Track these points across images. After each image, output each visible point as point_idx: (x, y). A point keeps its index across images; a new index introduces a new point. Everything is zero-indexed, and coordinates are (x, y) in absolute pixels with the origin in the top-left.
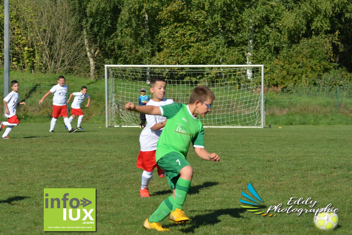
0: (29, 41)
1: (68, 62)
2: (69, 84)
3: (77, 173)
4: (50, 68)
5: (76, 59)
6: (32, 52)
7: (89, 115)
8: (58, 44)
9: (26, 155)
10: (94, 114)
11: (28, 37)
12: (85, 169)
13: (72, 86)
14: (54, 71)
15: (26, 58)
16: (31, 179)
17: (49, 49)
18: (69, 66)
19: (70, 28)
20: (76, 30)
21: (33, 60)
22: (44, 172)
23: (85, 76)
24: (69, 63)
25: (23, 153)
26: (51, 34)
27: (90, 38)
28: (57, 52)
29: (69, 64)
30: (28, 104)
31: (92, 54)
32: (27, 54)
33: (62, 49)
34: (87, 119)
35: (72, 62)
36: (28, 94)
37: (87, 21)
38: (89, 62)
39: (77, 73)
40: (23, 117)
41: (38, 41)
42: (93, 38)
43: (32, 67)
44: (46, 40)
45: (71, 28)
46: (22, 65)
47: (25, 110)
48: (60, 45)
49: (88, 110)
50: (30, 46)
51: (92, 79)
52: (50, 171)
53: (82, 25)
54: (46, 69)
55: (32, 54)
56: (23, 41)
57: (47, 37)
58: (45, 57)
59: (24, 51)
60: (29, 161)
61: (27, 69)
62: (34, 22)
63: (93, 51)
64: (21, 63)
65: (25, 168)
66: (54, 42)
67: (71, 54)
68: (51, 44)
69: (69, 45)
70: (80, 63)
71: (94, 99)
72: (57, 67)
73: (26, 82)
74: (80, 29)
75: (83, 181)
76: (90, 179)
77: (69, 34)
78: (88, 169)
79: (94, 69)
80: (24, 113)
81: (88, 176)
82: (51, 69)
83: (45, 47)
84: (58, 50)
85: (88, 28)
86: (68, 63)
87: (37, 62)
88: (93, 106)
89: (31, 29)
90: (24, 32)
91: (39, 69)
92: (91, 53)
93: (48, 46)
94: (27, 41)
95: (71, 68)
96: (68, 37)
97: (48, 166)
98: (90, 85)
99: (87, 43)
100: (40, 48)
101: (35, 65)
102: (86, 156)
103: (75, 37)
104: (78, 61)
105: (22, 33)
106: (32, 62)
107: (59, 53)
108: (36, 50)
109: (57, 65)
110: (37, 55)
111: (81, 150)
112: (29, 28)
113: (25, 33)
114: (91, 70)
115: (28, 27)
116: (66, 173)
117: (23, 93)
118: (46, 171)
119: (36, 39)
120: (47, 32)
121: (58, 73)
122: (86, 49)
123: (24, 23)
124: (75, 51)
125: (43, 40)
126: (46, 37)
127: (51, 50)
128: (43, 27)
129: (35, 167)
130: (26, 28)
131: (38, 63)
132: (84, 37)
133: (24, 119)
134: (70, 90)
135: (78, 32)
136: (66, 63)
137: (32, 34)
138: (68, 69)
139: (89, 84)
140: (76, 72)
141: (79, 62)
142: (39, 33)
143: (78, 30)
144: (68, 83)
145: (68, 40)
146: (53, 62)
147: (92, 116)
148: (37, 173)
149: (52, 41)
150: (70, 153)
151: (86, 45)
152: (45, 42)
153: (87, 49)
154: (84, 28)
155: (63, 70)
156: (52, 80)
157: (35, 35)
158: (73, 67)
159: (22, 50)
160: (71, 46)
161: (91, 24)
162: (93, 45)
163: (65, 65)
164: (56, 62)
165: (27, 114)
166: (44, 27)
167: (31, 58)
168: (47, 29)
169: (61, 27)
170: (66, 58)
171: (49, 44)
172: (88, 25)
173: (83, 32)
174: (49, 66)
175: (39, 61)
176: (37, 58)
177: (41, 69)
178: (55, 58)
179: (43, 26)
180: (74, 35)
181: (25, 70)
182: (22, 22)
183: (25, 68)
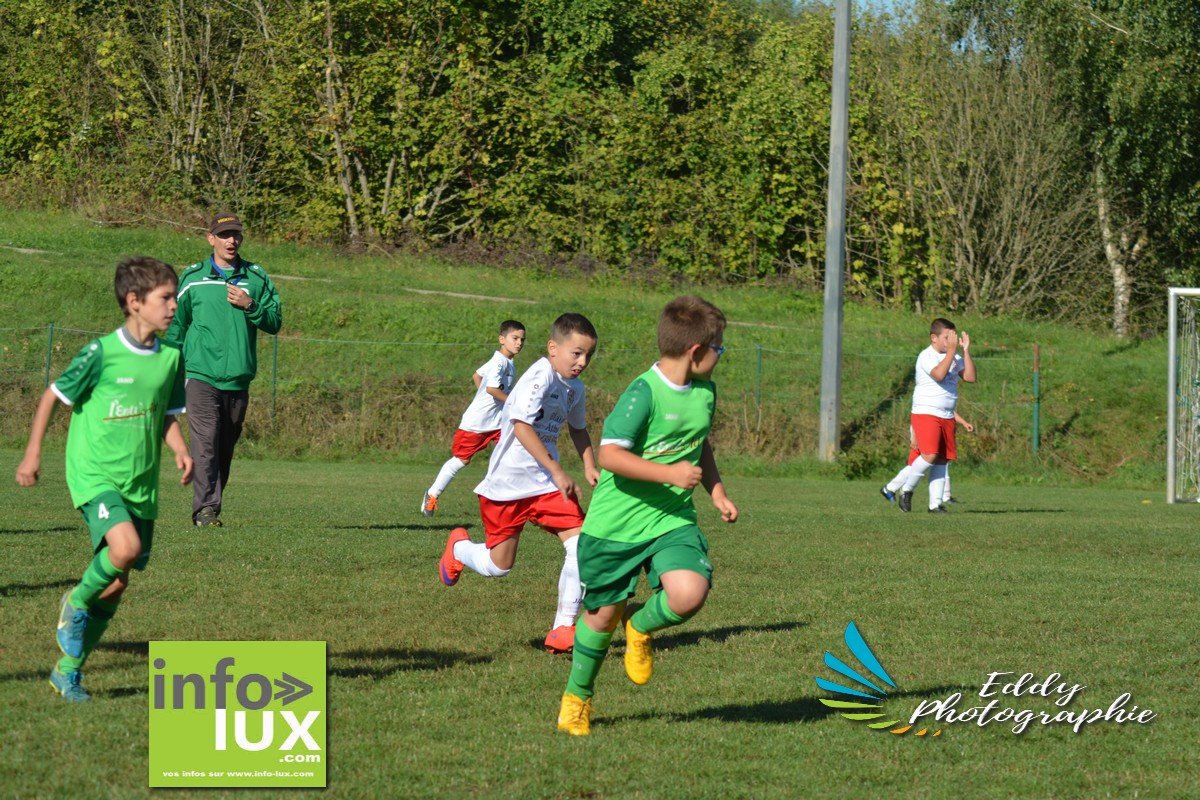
0: (908, 204)
1: (1040, 277)
2: (1042, 351)
3: (1082, 654)
4: (975, 297)
5: (1068, 268)
6: (918, 240)
7: (1108, 458)
8: (1005, 214)
9: (905, 588)
10: (1126, 456)
11: (905, 189)
12: (1106, 643)
13: (1051, 360)
14: (989, 308)
15: (897, 259)
16: (923, 669)
17: (974, 231)
18: (1042, 291)
19: (1048, 160)
20: (1069, 168)
21: (921, 270)
22: (969, 646)
23: (1095, 325)
24: (1043, 280)
25: (894, 580)
26: (985, 181)
27: (1119, 197)
28: (1003, 243)
29: (1041, 285)
30: (901, 418)
31: (1123, 252)
32: (900, 246)
33: (1018, 232)
34: (1099, 474)
35: (1054, 277)
36: (901, 383)
37: (1109, 139)
38: (1110, 278)
39: (1068, 317)
40: (885, 461)
41: (939, 204)
42: (1127, 195)
43: (918, 292)
44: (966, 201)
45: (1053, 160)
46: (881, 284)
47: (889, 438)
48: (1015, 219)
49: (1105, 443)
50: (912, 221)
51: (1120, 336)
52: (987, 645)
53: (1092, 150)
54: (961, 299)
55: (917, 248)
56: (889, 205)
57: (971, 189)
58: (963, 257)
59: (892, 236)
60: (915, 610)
61: (898, 298)
62: (928, 141)
63: (1124, 239)
64: (881, 277)
65: (901, 631)
66: (992, 206)
67: (1049, 251)
68: (983, 214)
69: (1045, 217)
70: (1079, 282)
71: (1127, 404)
72: (999, 294)
73: (897, 343)
74: (1083, 164)
75: (1103, 684)
76: (1127, 679)
77: (1044, 182)
78: (1119, 644)
79: (1127, 301)
80: (888, 447)
81: (1119, 667)
82: (980, 298)
83: (962, 226)
84: (1005, 234)
85: (1111, 162)
86: (1037, 281)
87: (932, 273)
88: (1123, 429)
89: (916, 162)
90: (893, 175)
91: (941, 300)
92: (1118, 247)
93: (972, 224)
94: (901, 205)
95: (1049, 296)
96: (1040, 191)
97: (979, 627)
98: (1114, 357)
99: (1105, 214)
100: (945, 228)
101: (926, 284)
102: (1110, 599)
103: (1067, 191)
104: (1071, 275)
105: (886, 177)
106: (915, 275)
107: (1010, 246)
108: (931, 234)
109: (999, 287)
110: (933, 250)
111: (1092, 579)
112: (908, 159)
113: (896, 178)
114: (1118, 307)
115: (908, 156)
116: (1044, 654)
117: (883, 378)
118: (975, 645)
119: (933, 198)
120: (971, 173)
121: (1004, 313)
122: (1101, 235)
123: (894, 142)
124: (1064, 239)
125: (955, 202)
126: (967, 189)
127: (980, 235)
128: (958, 157)
129: (938, 630)
130: (901, 159)
131: (937, 277)
132: (1095, 192)
133: (888, 465)
134: (1044, 372)
135: (1078, 174)
136: (1033, 280)
137: (918, 182)
138: (1037, 300)
139: (1110, 353)
140: (1064, 310)
141: (1078, 277)
142: (944, 177)
143: (1075, 168)
144: (1039, 347)
145: (1041, 200)
146: (987, 276)
147: (1119, 465)
148: (943, 649)
149: (985, 203)
150: (1055, 586)
151: (1103, 221)
152: (961, 209)
153: (1107, 233)
154: (1099, 162)
155: (1022, 302)
156: (982, 336)
157: (931, 183)
158: (1055, 294)
159: (883, 233)
160: (1051, 222)
161: (1123, 146)
162: (1125, 219)
163: (1029, 288)
164: (997, 277)
165: (896, 452)
166: (961, 156)
167: (914, 263)
168: (970, 164)
169: (1020, 159)
170: (1032, 264)
171: (976, 214)
172: (1111, 151)
173: (1092, 174)
174: (974, 290)
175: (941, 273)
176: (933, 260)
177: (946, 299)
178: (995, 262)
179: (957, 154)
180: (1063, 183)
181: (891, 300)
182: (888, 138)
183: (892, 296)
